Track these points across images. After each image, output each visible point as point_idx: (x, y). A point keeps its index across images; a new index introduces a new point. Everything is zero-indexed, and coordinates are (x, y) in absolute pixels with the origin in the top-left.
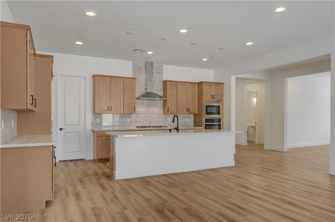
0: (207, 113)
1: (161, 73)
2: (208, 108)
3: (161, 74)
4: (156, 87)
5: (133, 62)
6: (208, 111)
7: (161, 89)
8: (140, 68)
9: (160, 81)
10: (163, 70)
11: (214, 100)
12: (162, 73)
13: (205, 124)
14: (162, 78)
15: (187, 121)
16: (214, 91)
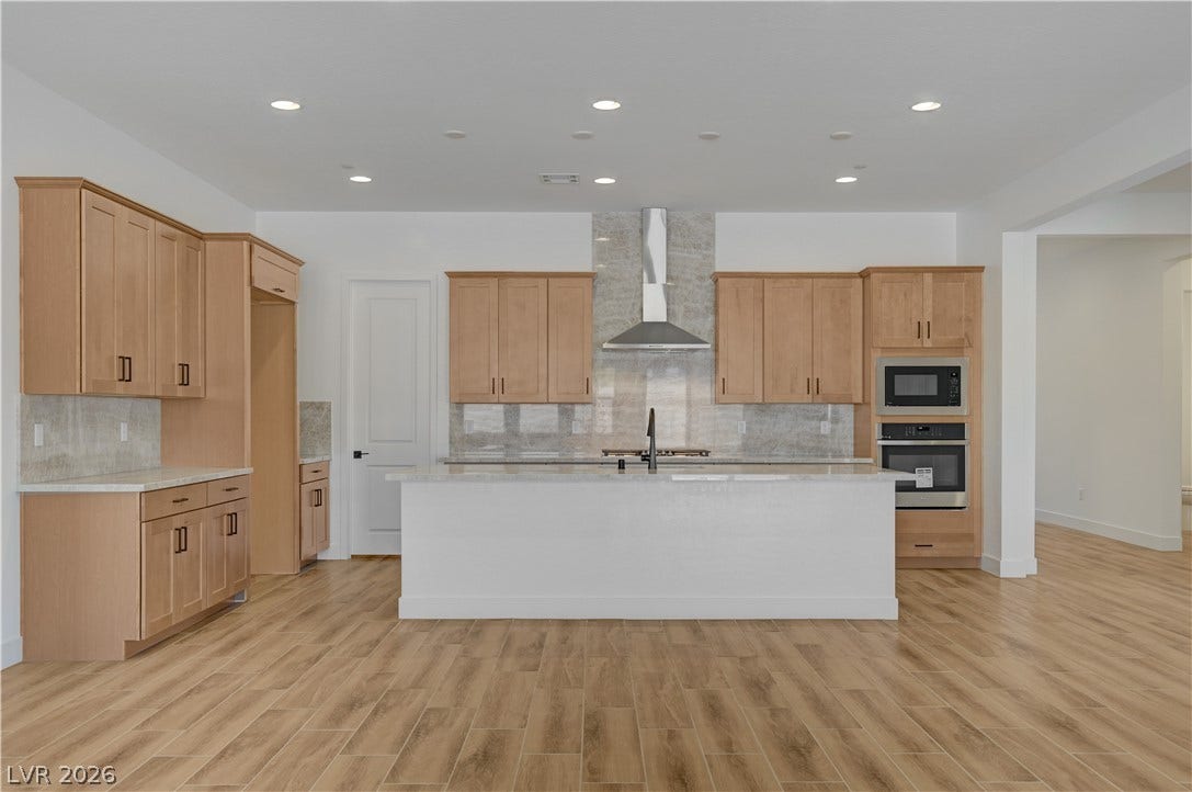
0: (892, 399)
1: (708, 244)
2: (898, 378)
3: (706, 249)
4: (686, 299)
5: (594, 216)
6: (898, 392)
7: (707, 308)
8: (622, 233)
9: (701, 278)
10: (713, 235)
11: (928, 343)
12: (710, 244)
13: (883, 446)
14: (712, 265)
15: (822, 432)
16: (929, 303)
